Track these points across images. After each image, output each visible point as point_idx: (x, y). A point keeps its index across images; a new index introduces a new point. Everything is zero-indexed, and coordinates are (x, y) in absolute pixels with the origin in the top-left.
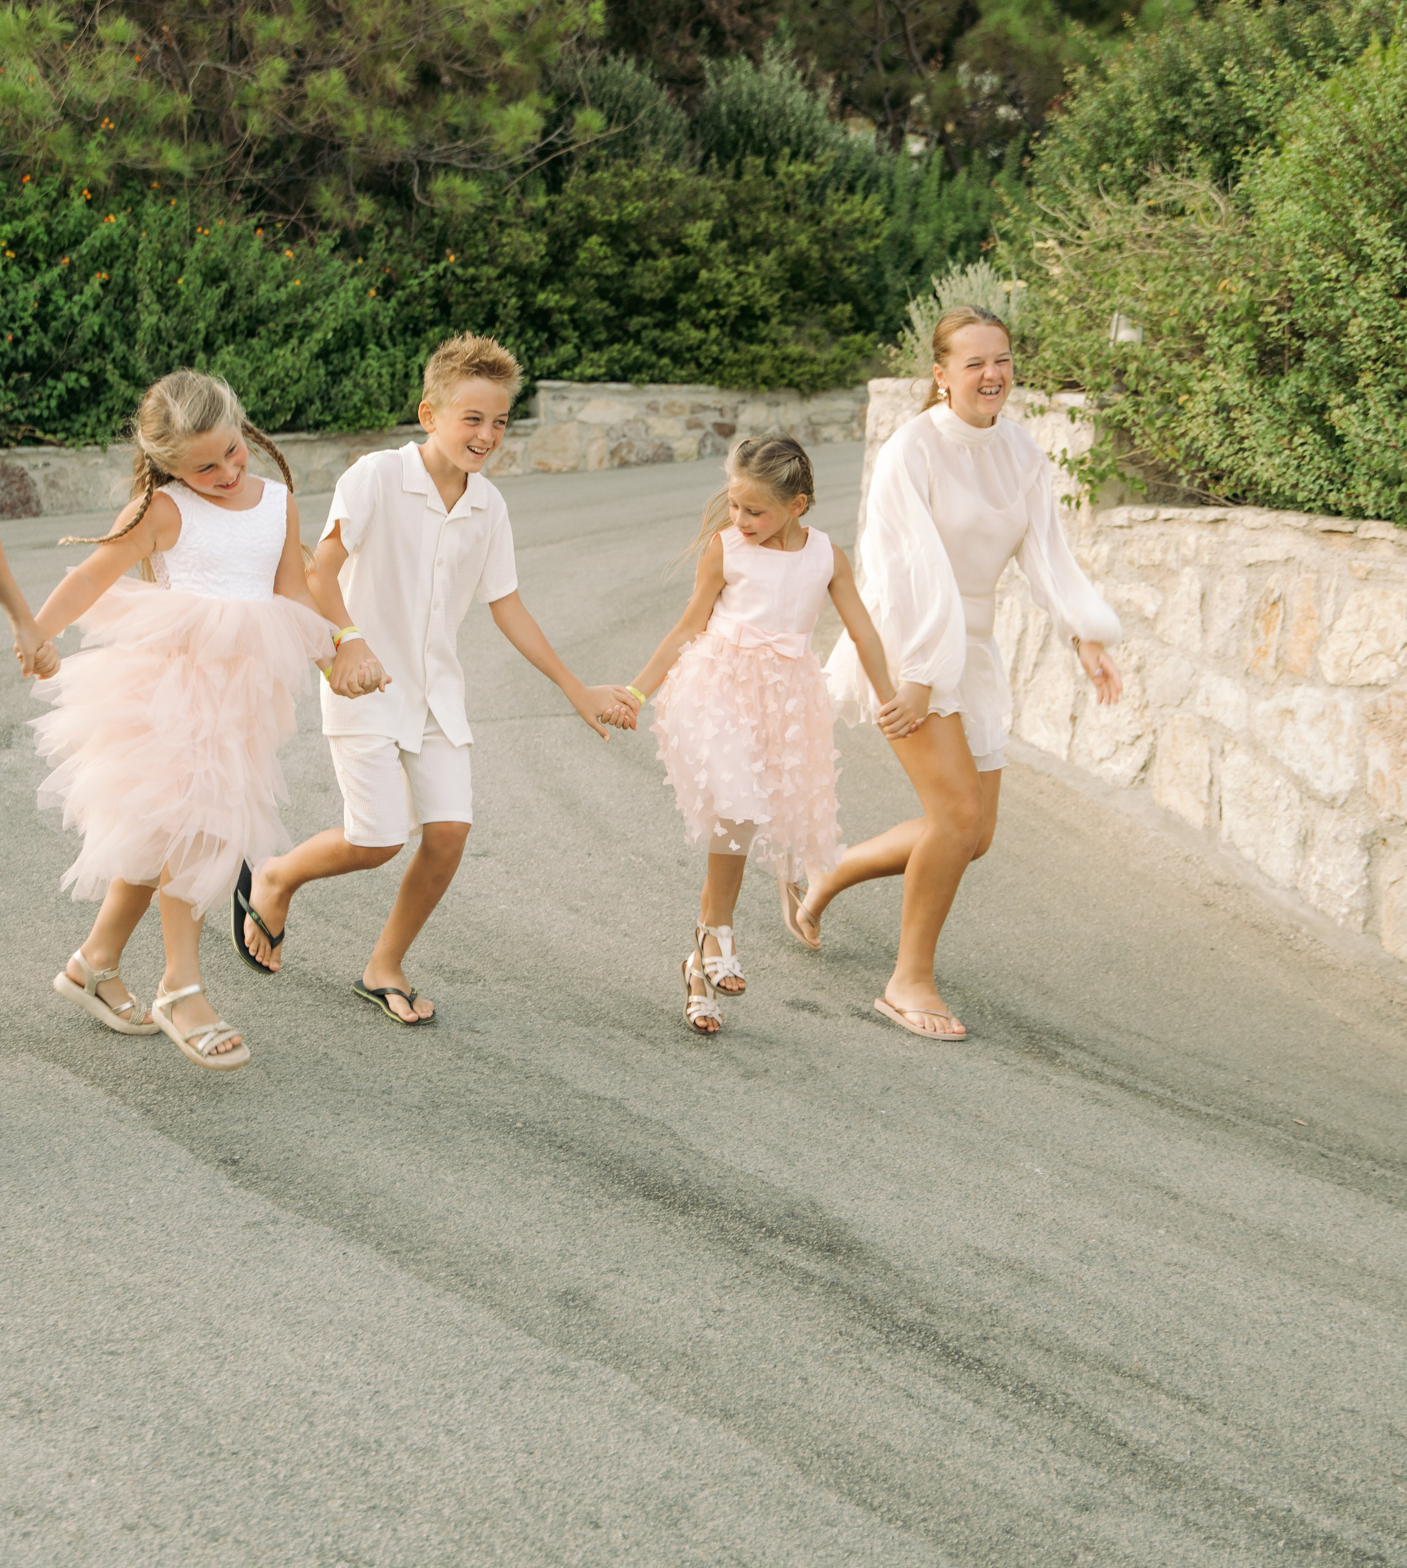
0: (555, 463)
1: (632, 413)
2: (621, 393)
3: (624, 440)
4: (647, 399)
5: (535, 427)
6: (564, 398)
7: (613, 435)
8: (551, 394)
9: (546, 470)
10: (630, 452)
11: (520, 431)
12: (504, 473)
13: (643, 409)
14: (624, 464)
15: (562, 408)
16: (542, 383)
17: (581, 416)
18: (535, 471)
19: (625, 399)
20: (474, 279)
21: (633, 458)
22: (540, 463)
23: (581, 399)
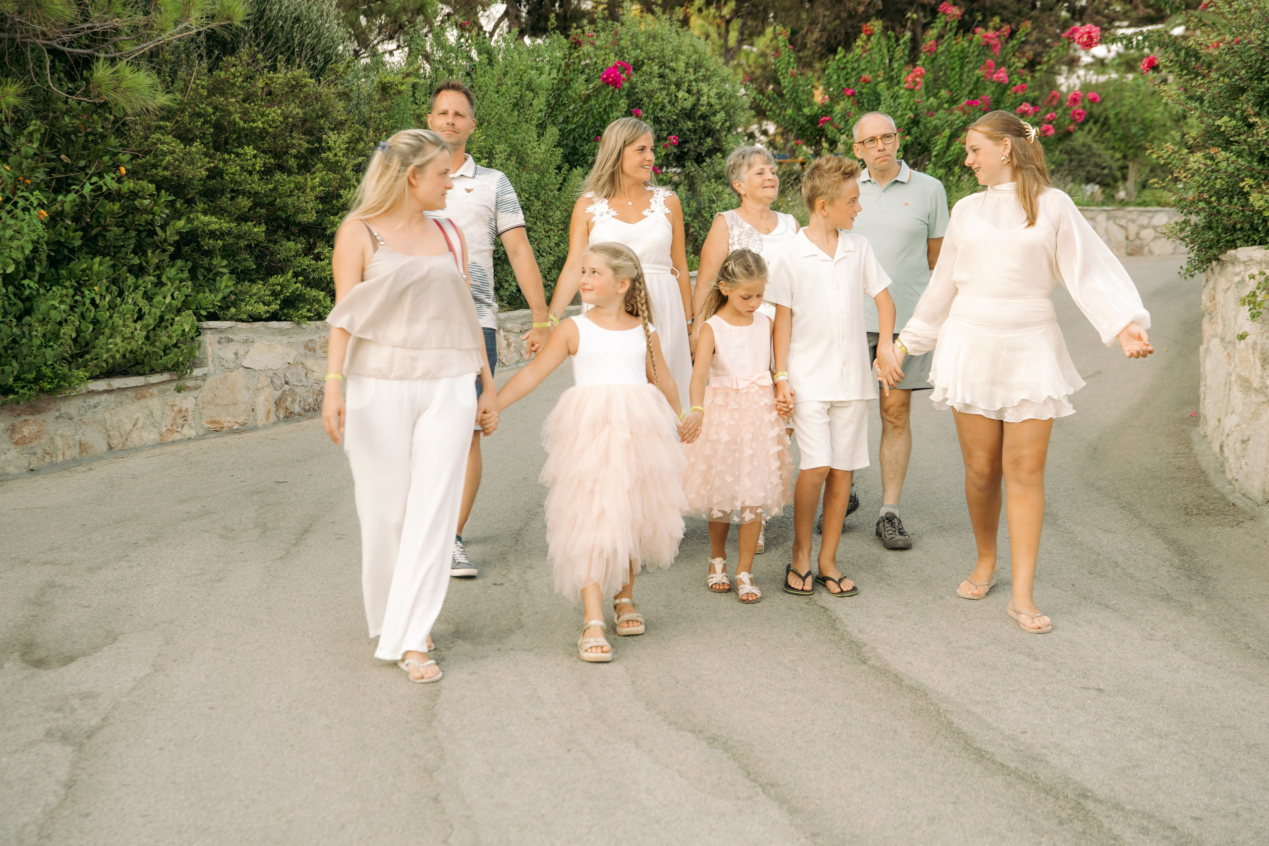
0: (227, 420)
1: (292, 355)
2: (281, 332)
3: (286, 387)
4: (305, 338)
5: (204, 377)
6: (230, 340)
7: (278, 382)
8: (217, 337)
9: (217, 430)
10: (293, 401)
11: (190, 383)
12: (177, 436)
13: (302, 350)
14: (289, 416)
15: (228, 352)
16: (206, 324)
17: (246, 363)
18: (209, 432)
19: (285, 339)
20: (134, 194)
21: (297, 408)
22: (212, 422)
23: (246, 341)
